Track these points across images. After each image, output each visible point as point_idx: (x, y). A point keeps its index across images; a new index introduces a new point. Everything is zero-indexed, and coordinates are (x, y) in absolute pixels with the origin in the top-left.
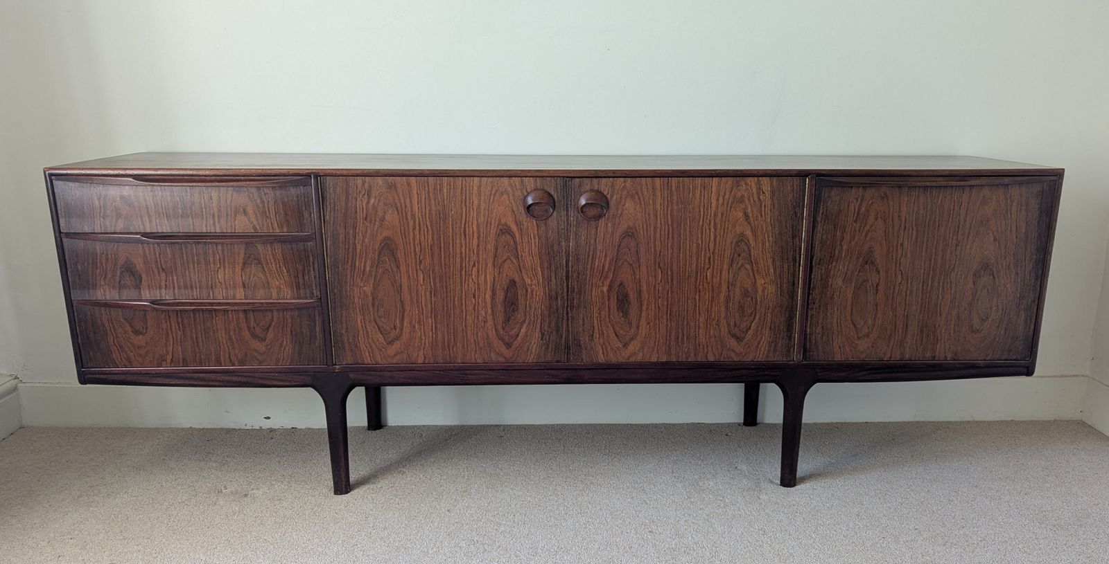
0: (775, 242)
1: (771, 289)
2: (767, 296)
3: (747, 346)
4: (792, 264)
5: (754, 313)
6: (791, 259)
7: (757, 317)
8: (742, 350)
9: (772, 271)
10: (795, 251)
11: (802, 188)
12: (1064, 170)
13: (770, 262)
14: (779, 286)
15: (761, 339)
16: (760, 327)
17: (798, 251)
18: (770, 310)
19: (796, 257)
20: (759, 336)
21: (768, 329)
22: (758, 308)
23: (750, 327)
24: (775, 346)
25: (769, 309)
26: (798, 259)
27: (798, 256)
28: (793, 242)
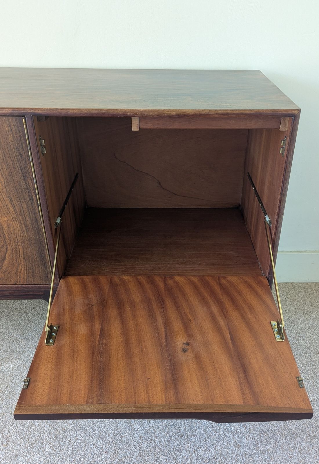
0: (7, 183)
1: (16, 225)
2: (13, 231)
3: (6, 273)
4: (30, 203)
5: (5, 246)
6: (28, 199)
7: (9, 249)
8: (3, 276)
9: (11, 209)
10: (30, 191)
11: (20, 128)
12: (299, 110)
13: (7, 201)
14: (22, 222)
15: (18, 266)
16: (14, 258)
17: (33, 191)
18: (20, 244)
19: (32, 197)
20: (16, 265)
21: (22, 259)
22: (8, 241)
23: (5, 257)
24: (33, 272)
25: (18, 242)
26: (34, 198)
27: (34, 196)
28: (26, 183)
